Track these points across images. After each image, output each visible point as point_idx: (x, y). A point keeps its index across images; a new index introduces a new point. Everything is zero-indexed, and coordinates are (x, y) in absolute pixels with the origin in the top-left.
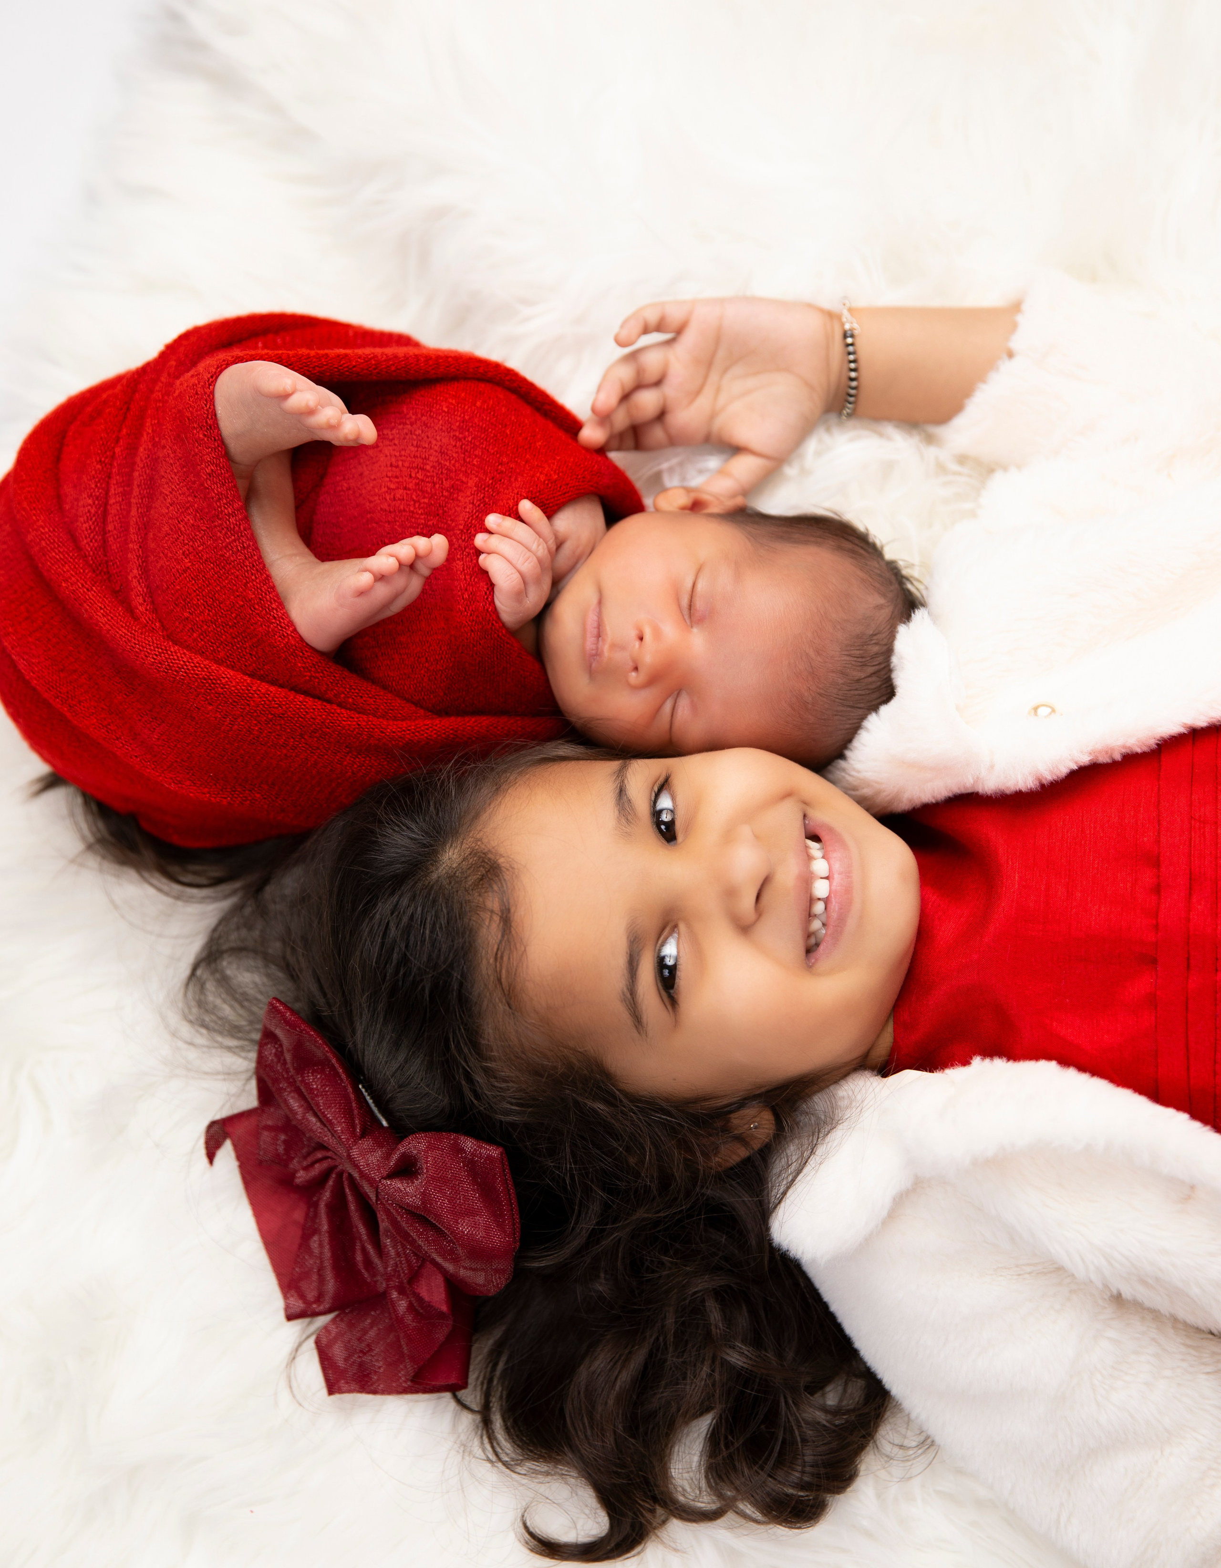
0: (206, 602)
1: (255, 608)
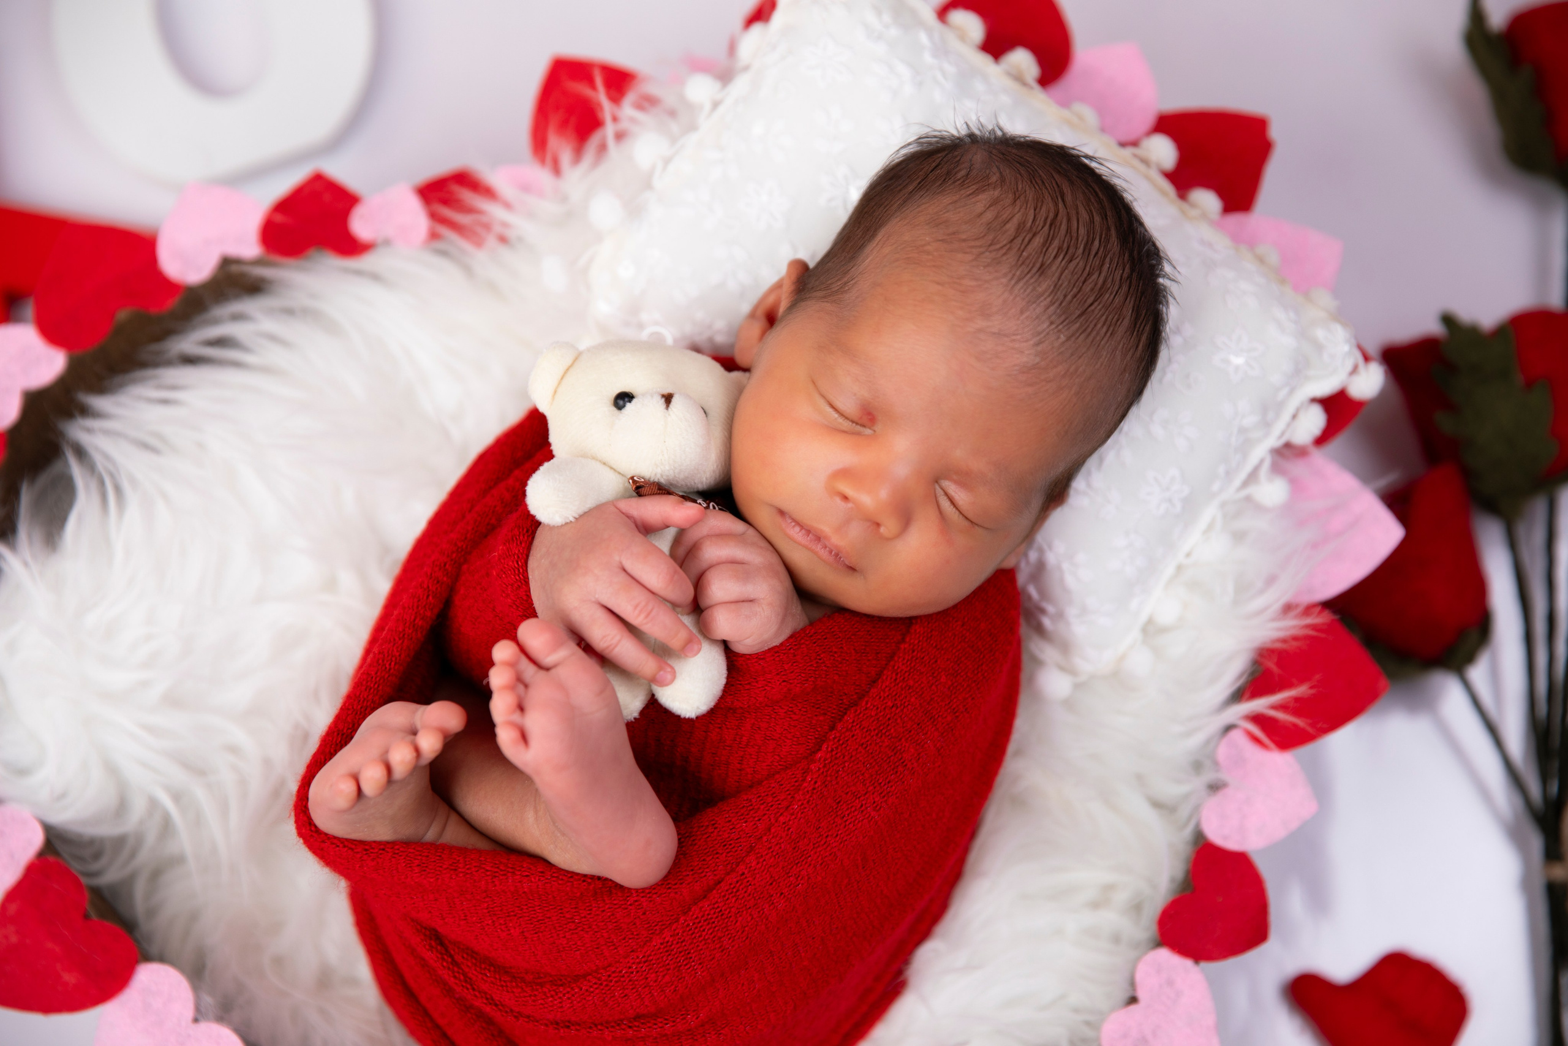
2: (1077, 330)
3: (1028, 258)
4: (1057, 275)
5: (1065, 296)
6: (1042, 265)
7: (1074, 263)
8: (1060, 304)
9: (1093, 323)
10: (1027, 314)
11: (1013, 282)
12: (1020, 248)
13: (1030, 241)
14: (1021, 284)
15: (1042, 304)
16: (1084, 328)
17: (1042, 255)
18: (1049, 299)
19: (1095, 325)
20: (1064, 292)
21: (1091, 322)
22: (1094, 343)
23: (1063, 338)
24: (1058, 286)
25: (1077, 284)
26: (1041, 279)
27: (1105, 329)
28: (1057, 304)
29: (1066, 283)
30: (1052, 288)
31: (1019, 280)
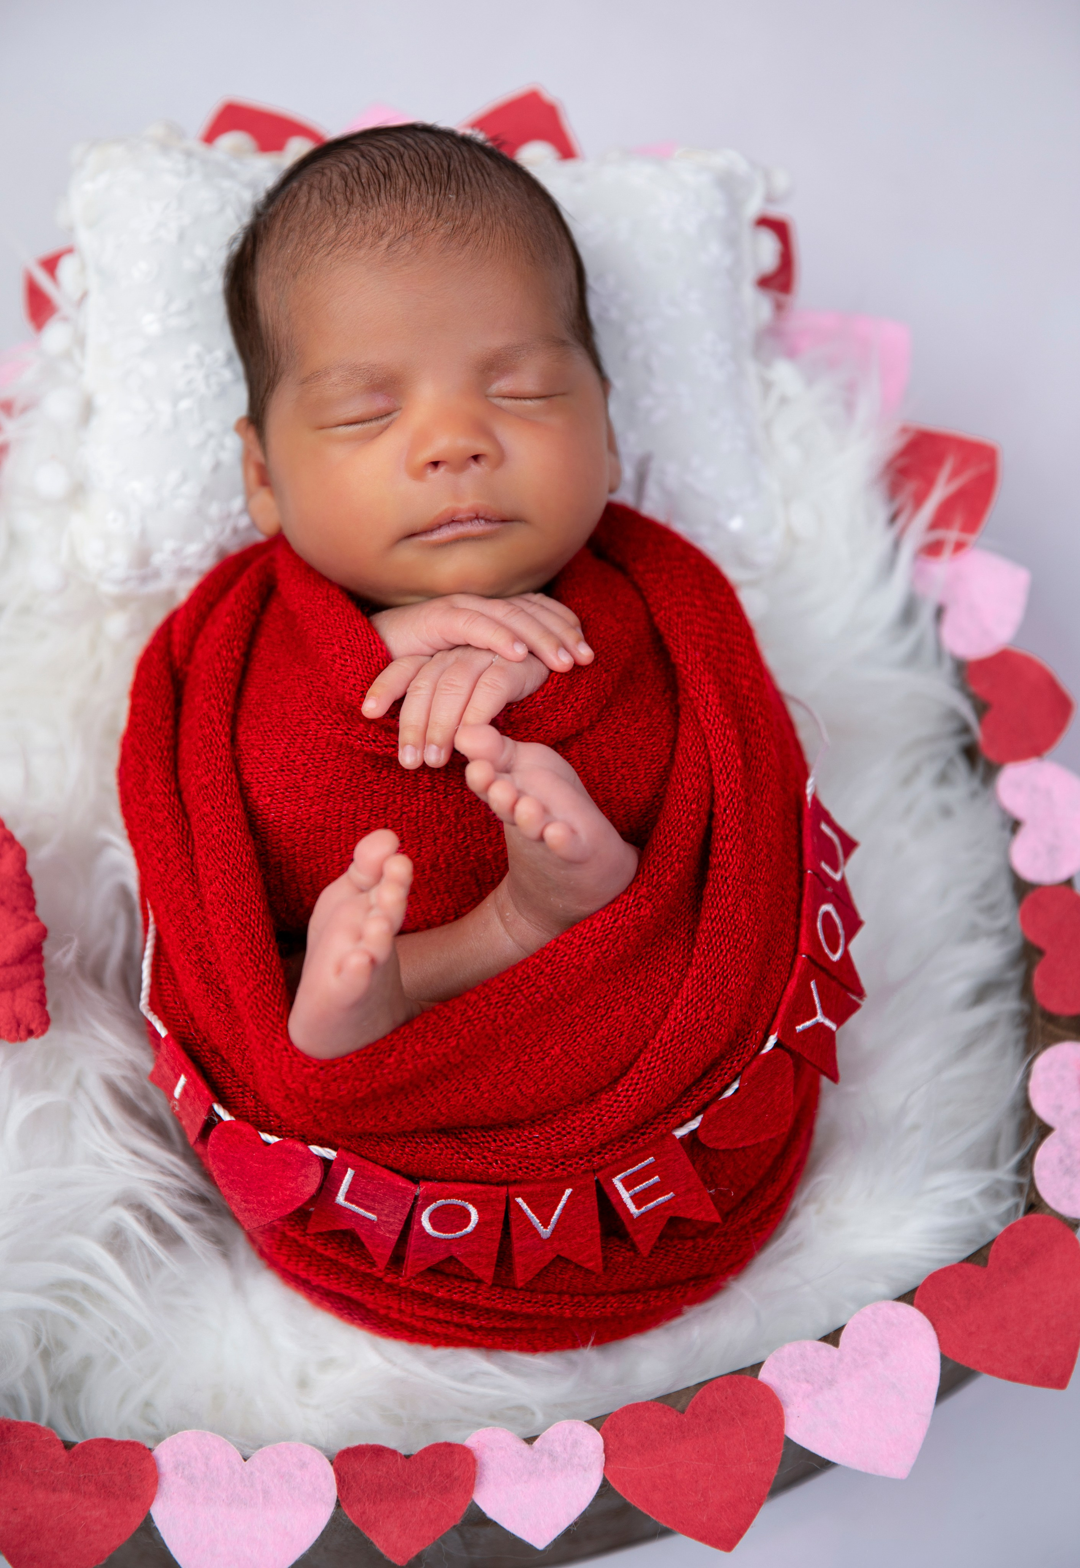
0: (602, 1016)
1: (606, 951)
2: (458, 185)
3: (368, 179)
4: (401, 169)
5: (423, 175)
6: (384, 175)
7: (406, 158)
8: (426, 180)
9: (465, 173)
10: (409, 206)
11: (376, 200)
12: (356, 182)
13: (359, 174)
14: (383, 195)
15: (412, 190)
16: (461, 181)
17: (377, 170)
18: (414, 185)
19: (468, 175)
20: (419, 173)
21: (462, 175)
22: (481, 186)
23: (453, 197)
24: (411, 175)
25: (423, 163)
26: (393, 180)
27: (479, 174)
28: (423, 183)
29: (414, 169)
30: (407, 178)
31: (379, 196)
